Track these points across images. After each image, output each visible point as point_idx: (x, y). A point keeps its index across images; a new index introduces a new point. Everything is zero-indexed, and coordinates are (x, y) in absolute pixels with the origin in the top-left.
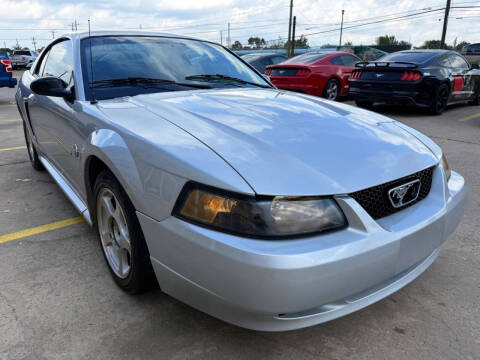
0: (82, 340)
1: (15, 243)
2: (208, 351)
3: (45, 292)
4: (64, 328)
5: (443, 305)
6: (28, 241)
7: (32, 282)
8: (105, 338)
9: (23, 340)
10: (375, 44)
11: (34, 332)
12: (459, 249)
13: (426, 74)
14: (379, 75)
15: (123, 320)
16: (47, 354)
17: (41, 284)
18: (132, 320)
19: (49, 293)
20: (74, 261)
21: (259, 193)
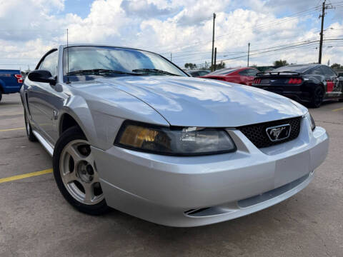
0: (46, 243)
1: (8, 183)
2: (137, 250)
3: (25, 212)
4: (34, 235)
5: (316, 223)
6: (18, 182)
7: (16, 207)
8: (63, 241)
9: (3, 242)
10: (273, 65)
11: (13, 237)
12: (329, 188)
13: (305, 79)
14: (272, 81)
15: (77, 230)
16: (19, 251)
17: (22, 208)
18: (84, 231)
19: (27, 213)
20: (48, 195)
21: (172, 124)
